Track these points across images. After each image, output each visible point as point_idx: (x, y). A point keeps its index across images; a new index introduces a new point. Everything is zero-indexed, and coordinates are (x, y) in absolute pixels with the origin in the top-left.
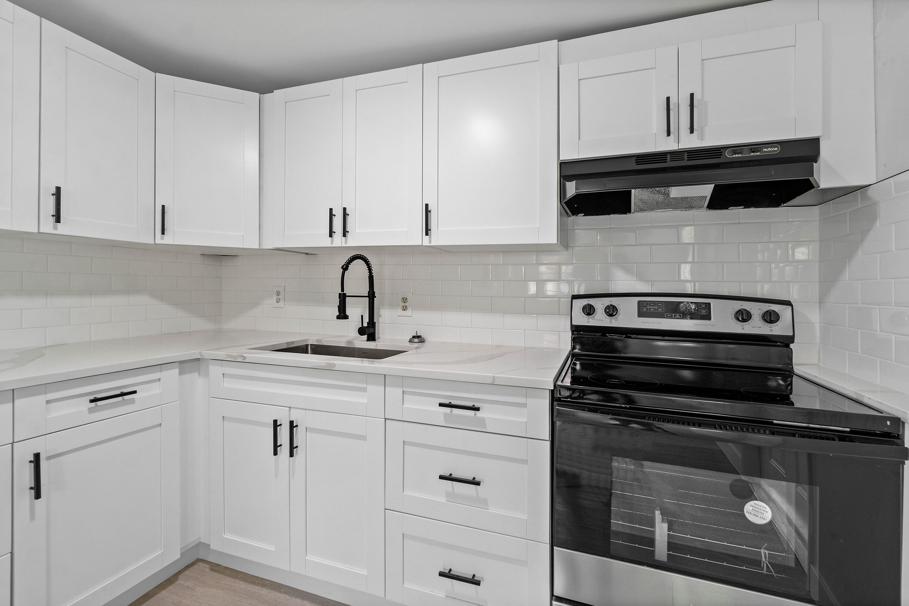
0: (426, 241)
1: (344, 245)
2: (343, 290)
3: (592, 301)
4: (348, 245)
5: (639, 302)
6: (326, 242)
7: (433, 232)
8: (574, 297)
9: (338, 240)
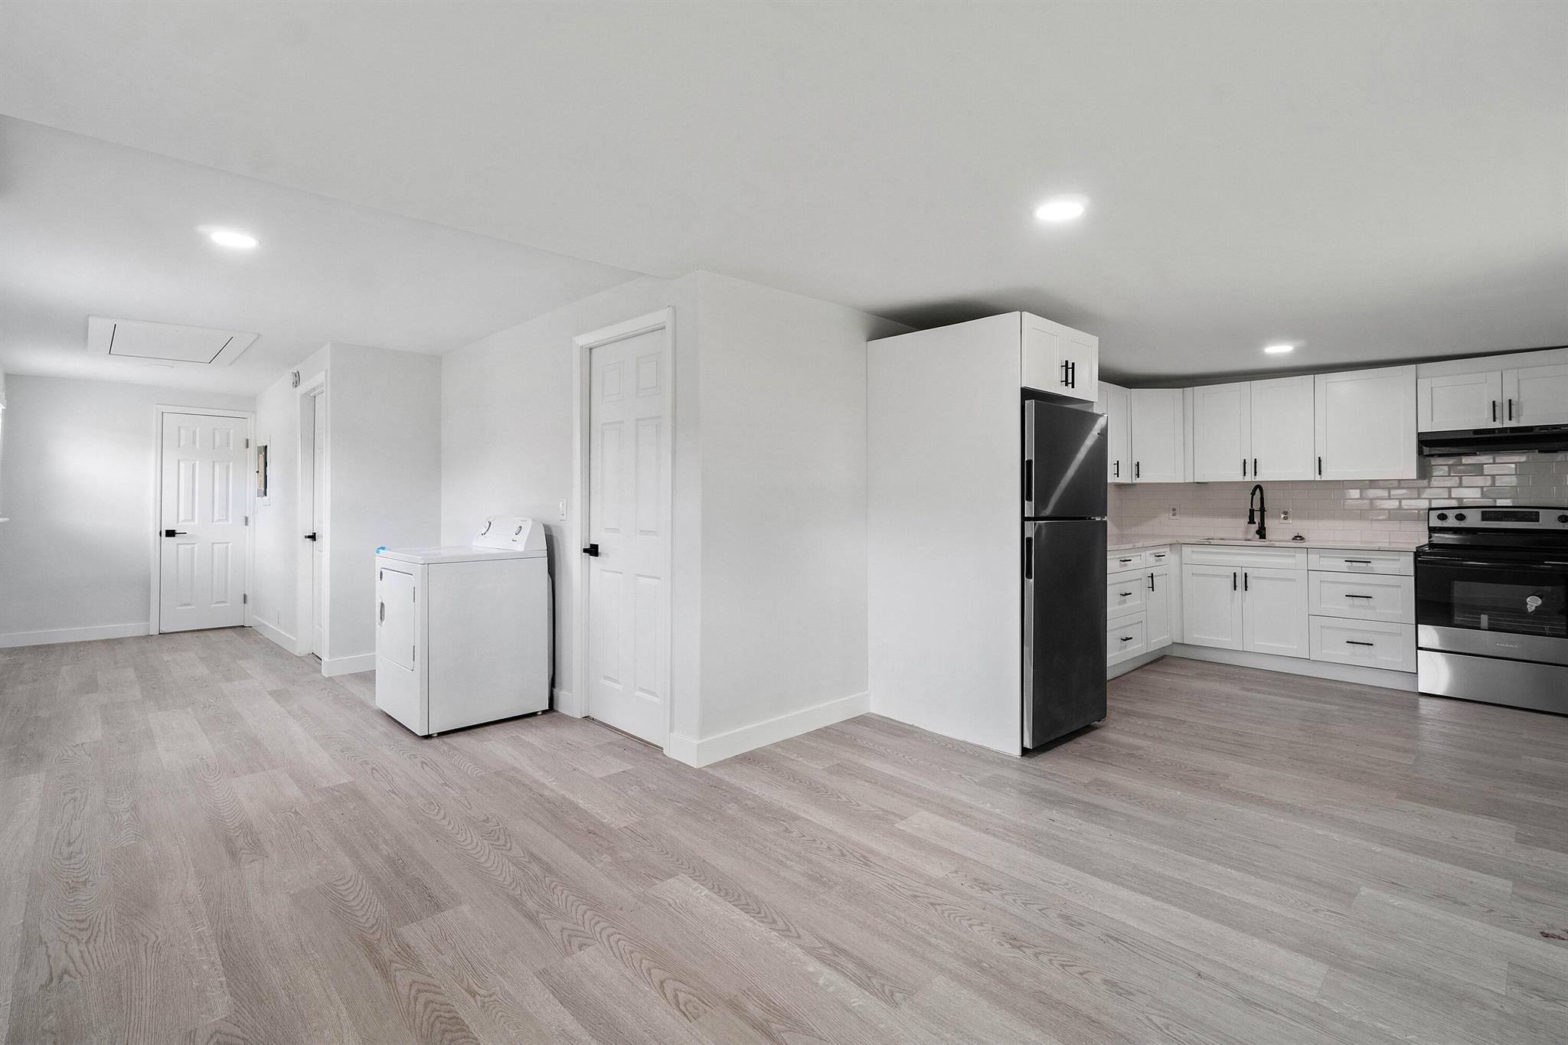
0: (1318, 478)
1: (1253, 480)
2: (1252, 506)
3: (1444, 512)
4: (1256, 480)
5: (1483, 512)
6: (1239, 478)
7: (1322, 473)
8: (1431, 509)
9: (1249, 477)
